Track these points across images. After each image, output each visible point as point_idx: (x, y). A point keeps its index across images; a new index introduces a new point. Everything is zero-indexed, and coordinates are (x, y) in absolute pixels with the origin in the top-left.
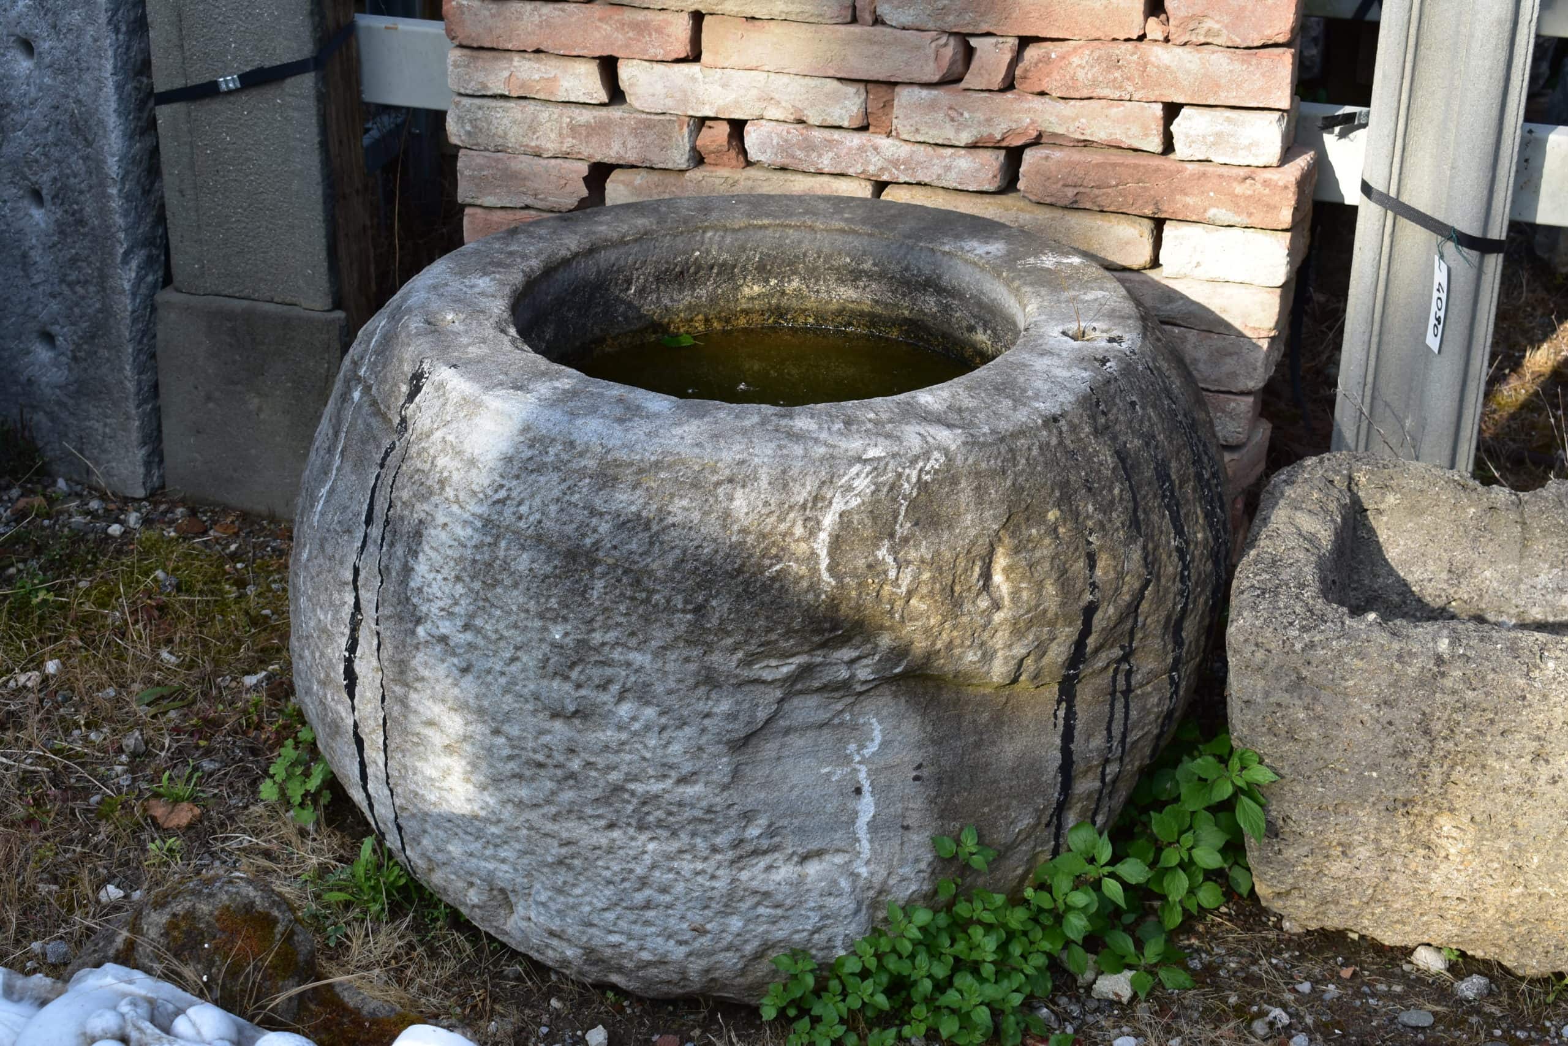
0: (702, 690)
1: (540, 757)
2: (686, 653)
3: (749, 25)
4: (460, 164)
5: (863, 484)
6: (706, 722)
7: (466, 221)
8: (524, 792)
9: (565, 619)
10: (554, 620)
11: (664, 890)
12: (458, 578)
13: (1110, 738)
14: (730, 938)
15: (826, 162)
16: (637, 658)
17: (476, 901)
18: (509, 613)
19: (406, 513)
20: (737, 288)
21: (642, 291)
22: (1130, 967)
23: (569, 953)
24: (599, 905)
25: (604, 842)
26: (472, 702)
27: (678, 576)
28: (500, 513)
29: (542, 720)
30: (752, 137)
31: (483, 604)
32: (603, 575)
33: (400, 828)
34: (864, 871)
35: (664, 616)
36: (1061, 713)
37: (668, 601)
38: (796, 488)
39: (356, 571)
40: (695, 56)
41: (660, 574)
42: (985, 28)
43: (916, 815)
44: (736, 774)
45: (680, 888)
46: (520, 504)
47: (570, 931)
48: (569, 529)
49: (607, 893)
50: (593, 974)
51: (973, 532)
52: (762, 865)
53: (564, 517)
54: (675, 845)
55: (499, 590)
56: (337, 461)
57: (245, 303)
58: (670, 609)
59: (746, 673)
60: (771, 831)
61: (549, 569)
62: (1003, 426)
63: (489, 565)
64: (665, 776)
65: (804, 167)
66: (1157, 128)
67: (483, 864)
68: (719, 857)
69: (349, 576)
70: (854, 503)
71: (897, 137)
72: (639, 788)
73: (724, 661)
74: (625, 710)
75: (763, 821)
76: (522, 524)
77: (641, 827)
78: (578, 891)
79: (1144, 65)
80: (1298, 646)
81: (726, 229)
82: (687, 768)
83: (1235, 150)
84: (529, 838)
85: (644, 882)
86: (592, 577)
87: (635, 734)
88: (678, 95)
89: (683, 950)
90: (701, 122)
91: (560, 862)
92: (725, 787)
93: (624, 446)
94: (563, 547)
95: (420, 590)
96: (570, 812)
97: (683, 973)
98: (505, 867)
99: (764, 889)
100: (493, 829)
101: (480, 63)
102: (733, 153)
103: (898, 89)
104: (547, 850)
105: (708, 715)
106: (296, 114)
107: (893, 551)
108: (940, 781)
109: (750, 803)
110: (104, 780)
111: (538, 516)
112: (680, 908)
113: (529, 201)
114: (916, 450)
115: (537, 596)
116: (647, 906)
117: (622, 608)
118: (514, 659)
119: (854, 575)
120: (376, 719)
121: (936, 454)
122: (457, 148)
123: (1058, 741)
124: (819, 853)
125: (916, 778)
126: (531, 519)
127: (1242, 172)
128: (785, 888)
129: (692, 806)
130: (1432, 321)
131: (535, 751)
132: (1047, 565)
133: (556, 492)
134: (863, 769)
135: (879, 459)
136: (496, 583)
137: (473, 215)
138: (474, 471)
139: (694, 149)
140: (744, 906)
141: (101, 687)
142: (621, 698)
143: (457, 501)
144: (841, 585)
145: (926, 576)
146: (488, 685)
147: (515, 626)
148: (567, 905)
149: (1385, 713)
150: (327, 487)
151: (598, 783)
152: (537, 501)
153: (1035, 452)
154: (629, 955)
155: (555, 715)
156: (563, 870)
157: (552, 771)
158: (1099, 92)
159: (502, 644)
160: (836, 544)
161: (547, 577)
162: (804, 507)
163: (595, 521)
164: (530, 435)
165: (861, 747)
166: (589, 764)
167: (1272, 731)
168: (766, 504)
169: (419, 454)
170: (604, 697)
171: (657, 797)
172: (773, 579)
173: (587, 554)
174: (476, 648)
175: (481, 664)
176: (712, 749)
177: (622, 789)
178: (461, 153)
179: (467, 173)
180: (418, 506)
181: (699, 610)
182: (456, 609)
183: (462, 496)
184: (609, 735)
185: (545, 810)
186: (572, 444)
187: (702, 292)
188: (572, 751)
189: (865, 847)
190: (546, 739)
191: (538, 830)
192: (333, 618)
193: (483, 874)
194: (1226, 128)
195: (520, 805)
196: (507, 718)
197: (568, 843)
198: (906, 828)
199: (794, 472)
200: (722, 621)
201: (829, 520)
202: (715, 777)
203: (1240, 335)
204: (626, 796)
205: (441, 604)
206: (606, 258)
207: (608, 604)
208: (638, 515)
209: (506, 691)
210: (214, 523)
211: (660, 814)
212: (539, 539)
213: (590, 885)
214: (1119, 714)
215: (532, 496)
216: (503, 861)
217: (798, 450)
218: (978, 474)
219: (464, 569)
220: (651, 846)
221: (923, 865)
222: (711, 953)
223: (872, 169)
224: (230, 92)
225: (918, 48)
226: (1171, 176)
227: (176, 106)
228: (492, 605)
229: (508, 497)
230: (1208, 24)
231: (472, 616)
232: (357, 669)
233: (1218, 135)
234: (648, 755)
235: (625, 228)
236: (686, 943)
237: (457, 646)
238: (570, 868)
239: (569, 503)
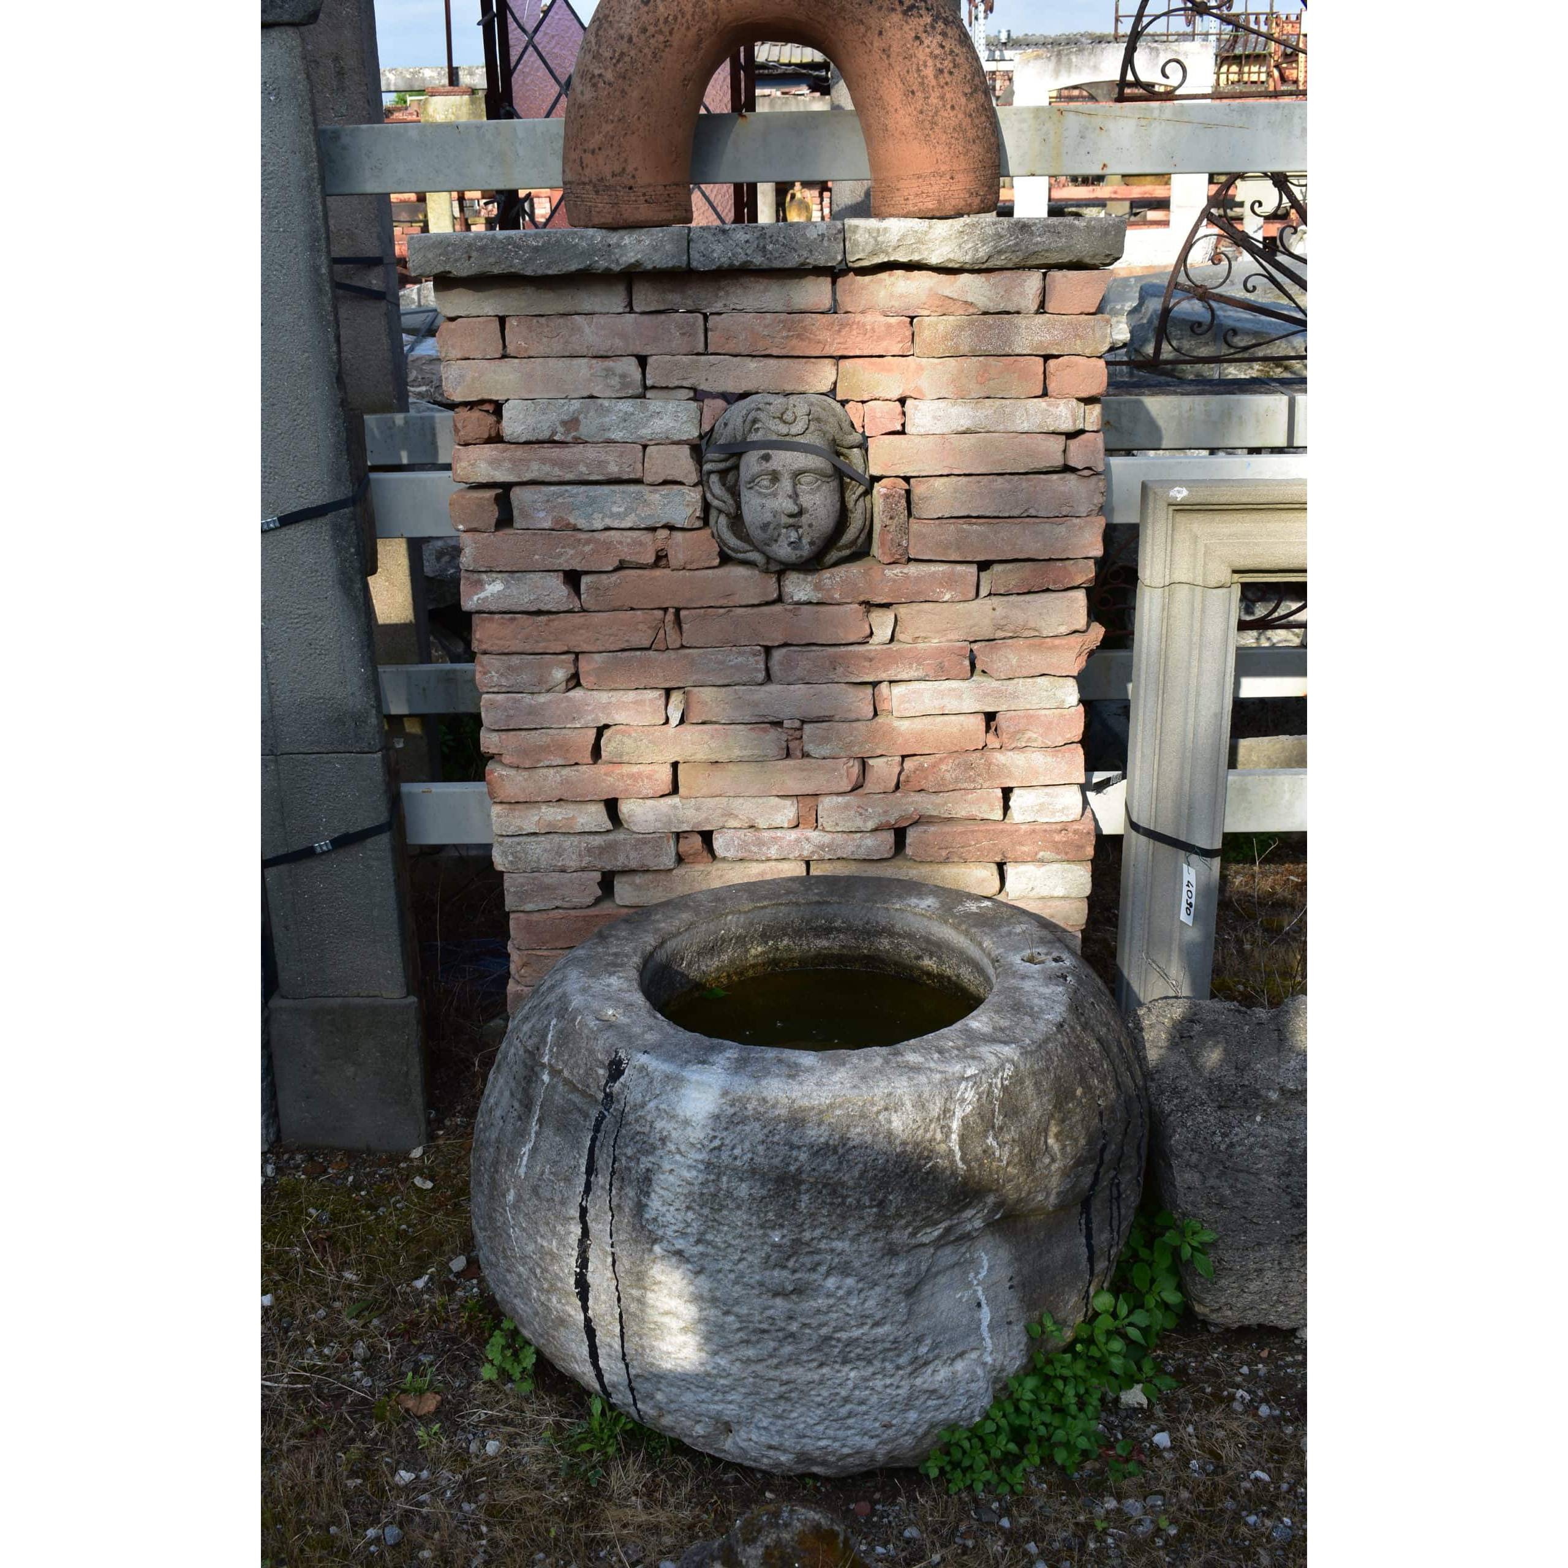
0: (887, 1258)
1: (765, 1326)
2: (874, 1236)
3: (714, 767)
4: (506, 885)
5: (970, 1095)
6: (891, 1281)
7: (512, 923)
8: (751, 1352)
9: (782, 1226)
10: (773, 1228)
11: (862, 1403)
12: (688, 1208)
13: (1112, 1230)
14: (908, 1426)
15: (773, 852)
16: (839, 1245)
17: (702, 1432)
18: (735, 1228)
19: (632, 1164)
20: (747, 951)
21: (689, 965)
22: (1138, 1382)
23: (783, 1458)
24: (812, 1422)
25: (816, 1377)
26: (705, 1294)
27: (863, 1183)
28: (719, 1157)
29: (766, 1300)
30: (718, 843)
31: (712, 1224)
32: (808, 1191)
33: (632, 1390)
34: (989, 1359)
35: (856, 1213)
36: (1083, 1221)
37: (858, 1201)
38: (931, 1106)
39: (584, 1211)
40: (675, 790)
41: (851, 1183)
42: (879, 752)
43: (1014, 1313)
44: (910, 1313)
45: (874, 1399)
46: (733, 1148)
47: (787, 1443)
48: (776, 1161)
49: (819, 1412)
50: (801, 1469)
51: (1038, 1114)
52: (929, 1371)
53: (771, 1154)
54: (871, 1370)
55: (725, 1212)
56: (534, 1127)
57: (339, 1000)
58: (860, 1206)
59: (913, 1241)
60: (935, 1346)
61: (764, 1192)
62: (1037, 1037)
63: (715, 1195)
64: (863, 1324)
65: (758, 857)
66: (999, 804)
67: (712, 1407)
68: (901, 1372)
69: (575, 1213)
70: (969, 1109)
71: (823, 830)
72: (843, 1335)
73: (899, 1236)
74: (831, 1283)
75: (929, 1341)
76: (738, 1163)
77: (845, 1362)
78: (794, 1415)
79: (989, 765)
80: (1223, 1147)
81: (740, 912)
82: (879, 1316)
83: (1053, 813)
84: (754, 1385)
85: (846, 1400)
86: (799, 1193)
87: (840, 1298)
88: (664, 819)
89: (875, 1441)
90: (678, 836)
91: (781, 1397)
92: (904, 1323)
93: (804, 1096)
94: (773, 1175)
95: (655, 1220)
96: (790, 1360)
97: (872, 1458)
98: (731, 1407)
99: (932, 1388)
100: (722, 1381)
101: (517, 813)
102: (705, 853)
103: (821, 798)
104: (770, 1390)
105: (892, 1276)
106: (375, 863)
107: (995, 1137)
108: (1023, 1285)
109: (920, 1329)
110: (352, 1385)
111: (750, 1155)
112: (874, 1412)
113: (558, 904)
114: (995, 1065)
115: (757, 1213)
116: (850, 1415)
117: (825, 1212)
118: (740, 1260)
119: (977, 1160)
120: (612, 1315)
121: (1008, 1065)
122: (502, 873)
123: (1084, 1241)
124: (961, 1355)
125: (1011, 1287)
126: (745, 1158)
127: (1059, 827)
128: (944, 1384)
129: (883, 1341)
130: (1184, 905)
131: (760, 1322)
132: (1079, 1127)
133: (761, 1137)
134: (980, 1288)
135: (975, 1076)
136: (722, 1207)
137: (517, 919)
138: (689, 1129)
139: (678, 854)
140: (918, 1403)
141: (314, 1309)
142: (828, 1274)
143: (679, 1151)
144: (970, 1169)
145: (1016, 1150)
146: (719, 1281)
147: (741, 1236)
148: (785, 1426)
149: (1283, 1182)
150: (529, 1146)
151: (812, 1337)
152: (747, 1145)
153: (1060, 1051)
154: (833, 1453)
155: (776, 1294)
156: (782, 1402)
157: (775, 1334)
158: (960, 785)
159: (730, 1250)
160: (963, 1140)
161: (763, 1198)
162: (938, 1119)
163: (795, 1153)
164: (730, 1097)
165: (977, 1273)
166: (805, 1325)
167: (1209, 1204)
168: (915, 1121)
169: (637, 1121)
170: (814, 1276)
171: (857, 1339)
172: (928, 1173)
173: (793, 1177)
174: (707, 1255)
175: (713, 1266)
176: (895, 1299)
177: (831, 1338)
178: (506, 876)
179: (512, 890)
180: (643, 1159)
181: (881, 1204)
182: (689, 1230)
183: (683, 1148)
184: (821, 1302)
185: (769, 1362)
186: (764, 1100)
187: (725, 957)
188: (791, 1318)
189: (988, 1343)
190: (771, 1312)
191: (762, 1377)
192: (559, 1244)
193: (713, 1414)
194: (1046, 799)
195: (748, 1361)
196: (737, 1302)
197: (787, 1383)
198: (1010, 1323)
199: (926, 1095)
200: (897, 1208)
201: (955, 1125)
202: (898, 1318)
203: (1064, 931)
204: (834, 1343)
205: (675, 1228)
206: (671, 945)
207: (813, 1210)
208: (827, 1144)
209: (735, 1283)
210: (330, 1162)
211: (859, 1351)
212: (753, 1172)
213: (804, 1409)
214: (1115, 1214)
215: (742, 1141)
216: (730, 1402)
217: (923, 1079)
218: (1034, 1073)
219: (694, 1201)
220: (852, 1374)
221: (1022, 1347)
222: (897, 1438)
223: (805, 853)
224: (324, 853)
225: (835, 770)
226: (1011, 834)
227: (281, 867)
228: (720, 1224)
229: (722, 1144)
230: (1029, 734)
231: (704, 1233)
232: (590, 1278)
233: (1042, 804)
234: (851, 1312)
235: (677, 923)
236: (877, 1436)
237: (692, 1256)
238: (788, 1399)
239: (773, 1143)
